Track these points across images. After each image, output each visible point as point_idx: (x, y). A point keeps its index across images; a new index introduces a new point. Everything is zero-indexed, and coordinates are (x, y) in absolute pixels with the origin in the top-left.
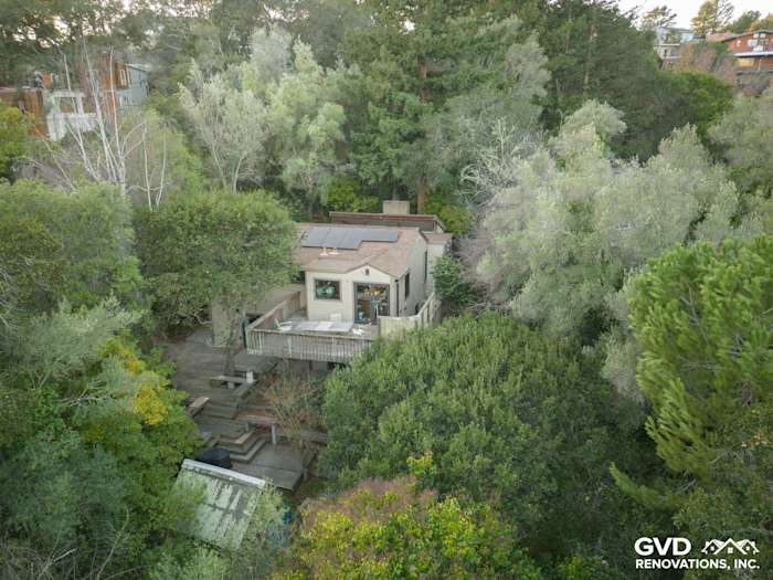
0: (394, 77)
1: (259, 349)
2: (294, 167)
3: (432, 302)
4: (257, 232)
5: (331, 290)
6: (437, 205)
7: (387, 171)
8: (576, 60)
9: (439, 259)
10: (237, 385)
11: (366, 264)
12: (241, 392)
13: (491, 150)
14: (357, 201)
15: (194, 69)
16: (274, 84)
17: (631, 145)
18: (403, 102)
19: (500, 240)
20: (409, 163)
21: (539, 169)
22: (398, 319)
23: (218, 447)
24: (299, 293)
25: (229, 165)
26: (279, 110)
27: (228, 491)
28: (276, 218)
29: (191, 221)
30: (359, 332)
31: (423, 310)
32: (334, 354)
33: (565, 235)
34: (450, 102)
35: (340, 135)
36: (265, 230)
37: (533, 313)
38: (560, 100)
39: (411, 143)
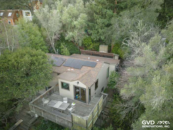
0: (103, 4)
6: (117, 47)
11: (78, 80)
16: (66, 7)
18: (106, 13)
34: (121, 13)
35: (85, 24)
39: (108, 27)
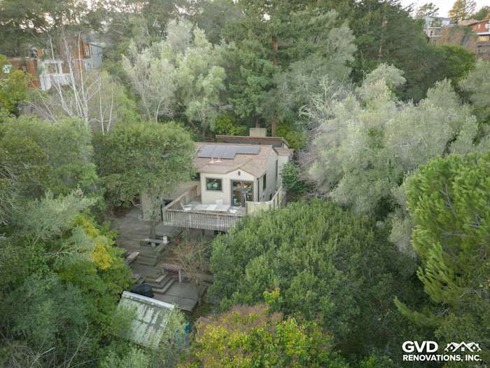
0: (257, 49)
1: (171, 222)
2: (194, 107)
3: (281, 193)
4: (169, 148)
5: (216, 185)
6: (284, 131)
7: (252, 110)
8: (374, 38)
9: (285, 165)
10: (157, 244)
11: (239, 168)
12: (159, 248)
13: (319, 96)
14: (233, 129)
15: (132, 46)
16: (181, 54)
17: (408, 92)
18: (262, 65)
19: (324, 153)
20: (267, 104)
21: (349, 108)
22: (259, 203)
23: (146, 284)
24: (196, 187)
25: (152, 106)
26: (184, 72)
27: (151, 312)
28: (182, 139)
29: (129, 141)
30: (234, 211)
31: (275, 197)
32: (217, 226)
33: (366, 150)
34: (292, 66)
35: (222, 87)
36: (175, 146)
37: (345, 200)
38: (363, 63)
39: (268, 91)
